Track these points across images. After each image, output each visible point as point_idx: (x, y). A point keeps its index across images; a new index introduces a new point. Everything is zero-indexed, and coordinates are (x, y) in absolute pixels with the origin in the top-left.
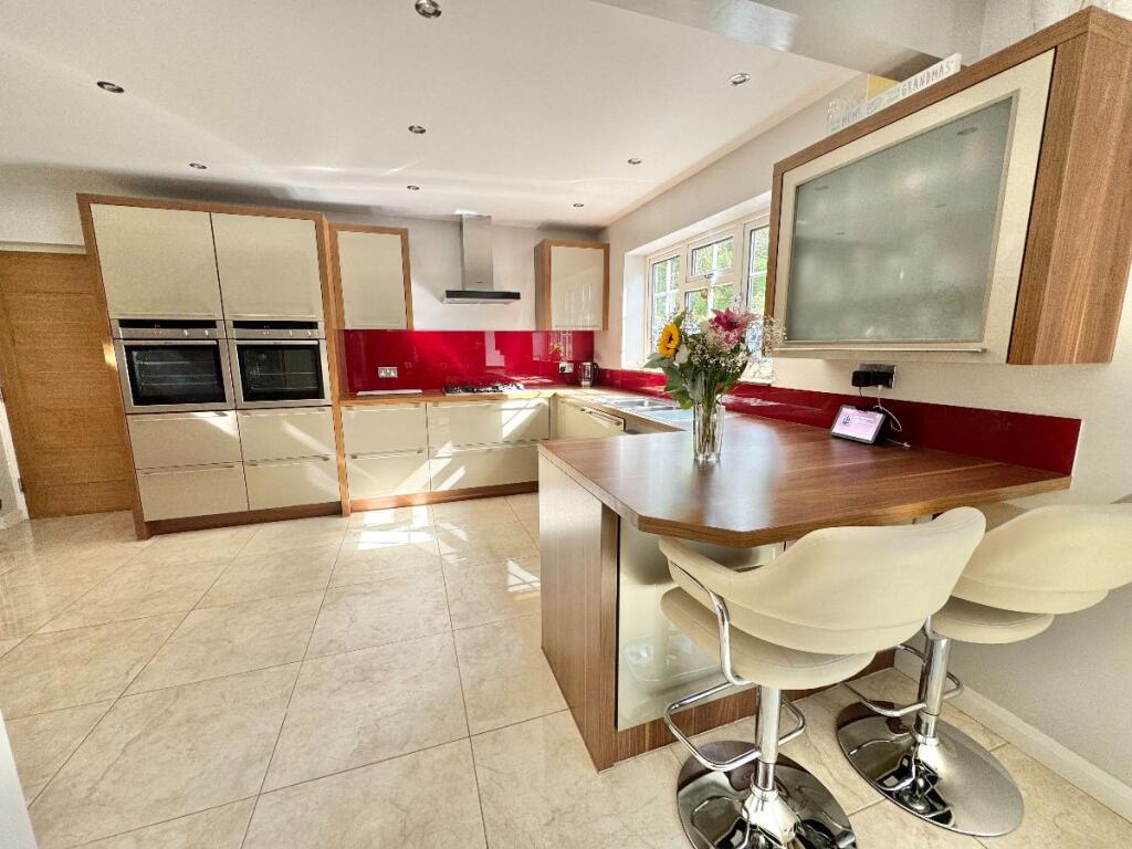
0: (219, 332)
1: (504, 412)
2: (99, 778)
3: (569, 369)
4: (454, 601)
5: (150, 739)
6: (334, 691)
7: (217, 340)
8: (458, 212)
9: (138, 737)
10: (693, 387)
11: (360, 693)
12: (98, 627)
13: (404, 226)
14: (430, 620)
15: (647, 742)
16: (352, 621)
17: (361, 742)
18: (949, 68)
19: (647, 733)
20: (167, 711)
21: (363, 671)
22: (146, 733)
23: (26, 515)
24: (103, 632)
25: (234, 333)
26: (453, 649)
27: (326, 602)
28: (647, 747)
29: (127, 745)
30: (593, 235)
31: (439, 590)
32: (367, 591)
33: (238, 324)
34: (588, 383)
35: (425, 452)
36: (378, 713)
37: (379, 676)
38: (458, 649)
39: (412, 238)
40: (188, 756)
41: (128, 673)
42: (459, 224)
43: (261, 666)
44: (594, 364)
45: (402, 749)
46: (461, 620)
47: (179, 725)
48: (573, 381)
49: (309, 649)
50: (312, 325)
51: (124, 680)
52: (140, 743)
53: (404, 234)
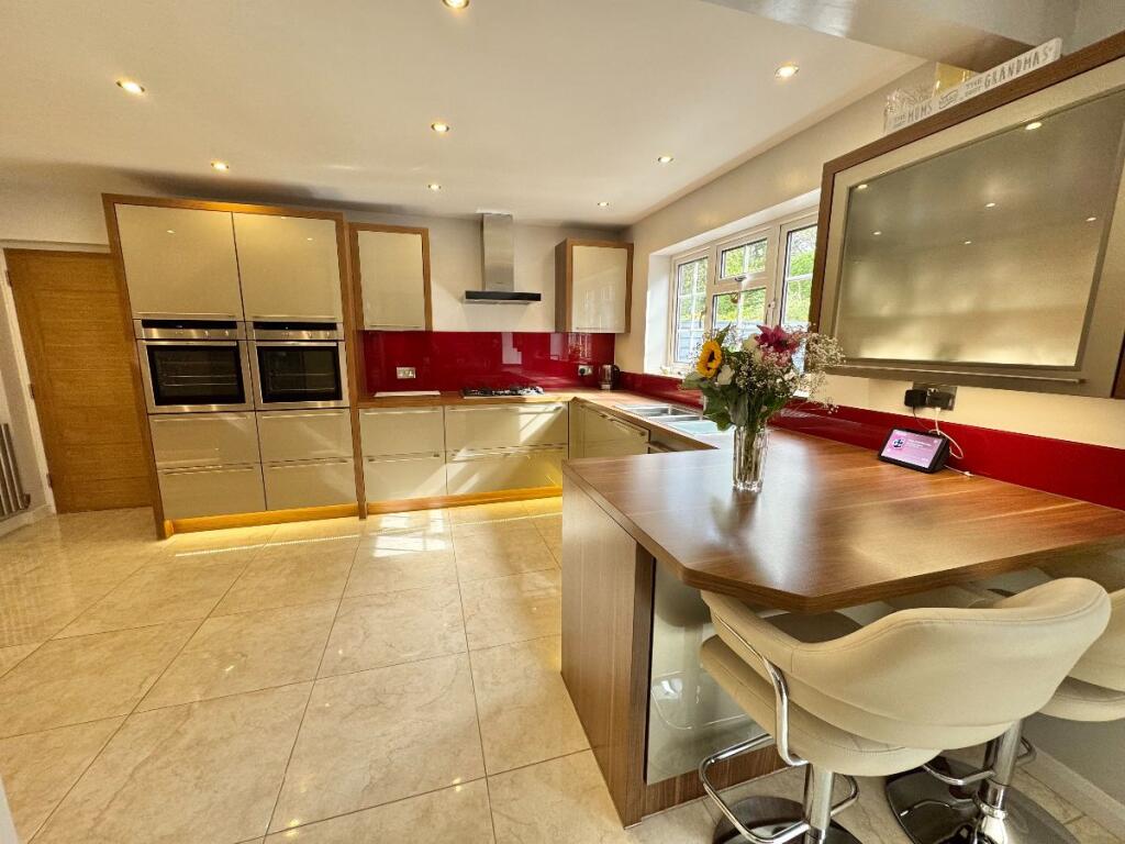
0: (239, 333)
1: (522, 417)
2: (105, 806)
3: (588, 371)
4: (470, 618)
5: (159, 763)
6: (347, 717)
7: (237, 341)
8: (479, 211)
9: (146, 762)
10: (736, 410)
11: (372, 719)
12: (114, 633)
13: (424, 226)
14: (445, 638)
15: (677, 794)
16: (367, 635)
17: (372, 778)
18: (1046, 55)
19: (678, 786)
20: (177, 732)
21: (377, 694)
22: (155, 757)
23: (53, 509)
24: (120, 638)
25: (254, 334)
26: (468, 673)
27: (341, 613)
28: (677, 801)
29: (136, 769)
30: (617, 235)
31: (454, 604)
32: (383, 603)
33: (258, 325)
34: (608, 386)
35: (443, 455)
36: (391, 744)
37: (392, 701)
38: (474, 673)
39: (432, 237)
40: (196, 785)
41: (140, 687)
42: (479, 223)
43: (273, 684)
44: (614, 367)
45: (415, 789)
46: (477, 639)
47: (189, 748)
48: (593, 384)
49: (322, 667)
50: (331, 326)
51: (136, 694)
52: (149, 767)
53: (424, 233)
